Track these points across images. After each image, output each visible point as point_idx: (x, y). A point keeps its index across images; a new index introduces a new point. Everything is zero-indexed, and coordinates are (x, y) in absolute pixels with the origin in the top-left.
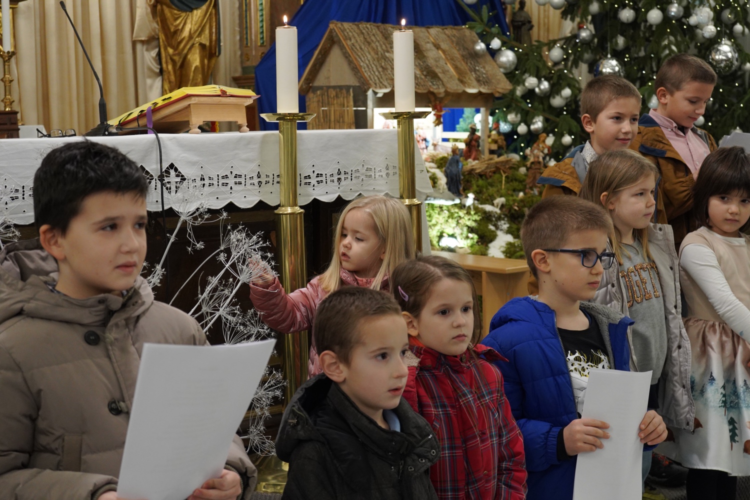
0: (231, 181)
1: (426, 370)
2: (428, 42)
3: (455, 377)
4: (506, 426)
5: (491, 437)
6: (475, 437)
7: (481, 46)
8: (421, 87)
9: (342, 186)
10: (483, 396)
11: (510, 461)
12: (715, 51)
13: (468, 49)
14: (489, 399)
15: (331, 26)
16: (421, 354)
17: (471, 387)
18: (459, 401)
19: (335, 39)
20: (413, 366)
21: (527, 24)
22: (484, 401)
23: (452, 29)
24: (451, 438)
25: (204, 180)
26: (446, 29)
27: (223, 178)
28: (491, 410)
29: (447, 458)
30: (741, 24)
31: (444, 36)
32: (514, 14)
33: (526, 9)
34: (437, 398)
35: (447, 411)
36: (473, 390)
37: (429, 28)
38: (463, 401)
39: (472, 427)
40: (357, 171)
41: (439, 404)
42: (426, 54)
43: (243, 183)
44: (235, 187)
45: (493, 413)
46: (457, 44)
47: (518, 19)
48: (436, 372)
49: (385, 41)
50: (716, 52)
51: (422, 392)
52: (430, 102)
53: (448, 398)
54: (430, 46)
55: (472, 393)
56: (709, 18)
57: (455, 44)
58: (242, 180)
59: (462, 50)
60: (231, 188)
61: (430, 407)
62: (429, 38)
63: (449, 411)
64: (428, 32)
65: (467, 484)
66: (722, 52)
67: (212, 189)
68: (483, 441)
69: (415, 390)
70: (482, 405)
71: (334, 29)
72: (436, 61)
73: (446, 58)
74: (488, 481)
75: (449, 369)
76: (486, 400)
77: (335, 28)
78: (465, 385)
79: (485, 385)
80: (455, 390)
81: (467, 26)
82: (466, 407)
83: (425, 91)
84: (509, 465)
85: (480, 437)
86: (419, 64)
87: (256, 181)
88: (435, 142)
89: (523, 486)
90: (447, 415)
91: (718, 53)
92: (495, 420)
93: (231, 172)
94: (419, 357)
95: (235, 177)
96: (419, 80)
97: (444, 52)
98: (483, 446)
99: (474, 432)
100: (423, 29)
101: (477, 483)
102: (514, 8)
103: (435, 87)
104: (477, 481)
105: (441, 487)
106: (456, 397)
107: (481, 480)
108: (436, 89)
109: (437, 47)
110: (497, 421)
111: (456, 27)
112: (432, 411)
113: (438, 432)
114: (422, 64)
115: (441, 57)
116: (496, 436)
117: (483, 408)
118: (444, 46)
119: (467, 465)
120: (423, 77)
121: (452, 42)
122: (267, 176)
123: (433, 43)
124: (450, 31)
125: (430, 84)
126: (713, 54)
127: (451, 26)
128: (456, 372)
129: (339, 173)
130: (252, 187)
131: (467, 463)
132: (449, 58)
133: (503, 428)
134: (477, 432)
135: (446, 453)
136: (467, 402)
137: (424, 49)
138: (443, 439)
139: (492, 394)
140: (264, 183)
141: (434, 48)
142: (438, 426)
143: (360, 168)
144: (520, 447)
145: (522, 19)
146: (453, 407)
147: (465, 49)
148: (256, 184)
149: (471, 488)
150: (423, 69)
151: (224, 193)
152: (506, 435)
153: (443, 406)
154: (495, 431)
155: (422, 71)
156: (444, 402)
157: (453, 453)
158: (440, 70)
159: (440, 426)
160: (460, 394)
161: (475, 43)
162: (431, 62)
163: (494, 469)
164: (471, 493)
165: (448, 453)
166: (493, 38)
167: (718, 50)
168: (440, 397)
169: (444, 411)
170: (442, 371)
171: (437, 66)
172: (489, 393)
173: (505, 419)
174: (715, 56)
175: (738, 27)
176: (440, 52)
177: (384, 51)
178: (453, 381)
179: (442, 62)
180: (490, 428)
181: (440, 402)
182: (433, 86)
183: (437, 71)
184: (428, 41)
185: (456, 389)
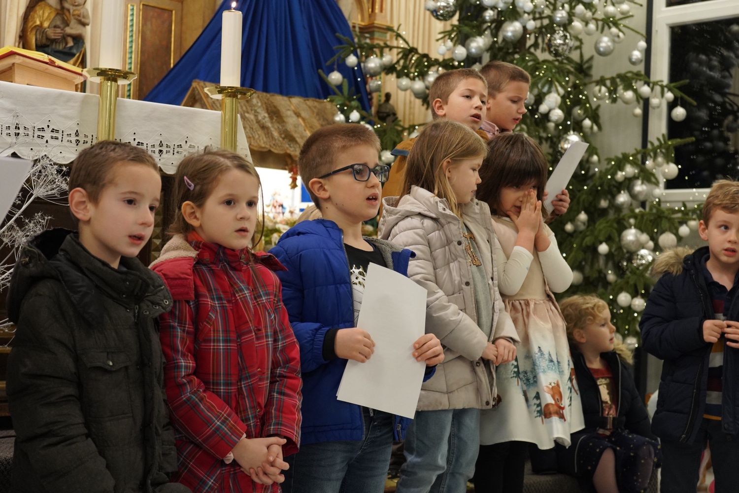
0: (48, 135)
1: (205, 265)
2: (289, 110)
3: (232, 274)
4: (282, 330)
5: (267, 337)
6: (250, 332)
7: (340, 117)
8: (278, 147)
9: (163, 158)
10: (260, 296)
11: (284, 368)
12: (564, 140)
13: (327, 120)
14: (266, 299)
15: (194, 84)
16: (199, 248)
17: (249, 284)
18: (235, 295)
19: (197, 97)
20: (191, 257)
21: (392, 116)
22: (260, 301)
23: (313, 101)
24: (225, 331)
25: (19, 129)
26: (308, 100)
27: (39, 129)
28: (268, 311)
29: (222, 351)
30: (590, 119)
31: (305, 106)
32: (380, 106)
33: (391, 102)
34: (213, 291)
35: (223, 303)
36: (250, 287)
37: (291, 97)
38: (239, 296)
39: (248, 322)
40: (180, 146)
41: (215, 296)
42: (285, 119)
43: (60, 138)
44: (51, 141)
45: (269, 314)
46: (318, 114)
47: (383, 110)
48: (214, 267)
49: (247, 104)
50: (565, 142)
51: (199, 283)
52: (287, 165)
53: (225, 292)
54: (289, 113)
55: (249, 289)
56: (556, 103)
57: (315, 115)
58: (59, 135)
59: (322, 120)
60: (47, 142)
61: (207, 298)
62: (290, 106)
63: (225, 303)
64: (290, 101)
65: (240, 380)
66: (570, 142)
67: (28, 139)
68: (258, 339)
69: (192, 278)
70: (258, 304)
71: (196, 87)
72: (295, 126)
73: (306, 126)
74: (261, 380)
75: (227, 266)
76: (263, 300)
77: (198, 87)
78: (243, 282)
79: (263, 286)
80: (232, 286)
81: (328, 100)
82: (242, 301)
83: (281, 152)
84: (284, 371)
85: (255, 334)
86: (278, 127)
87: (73, 138)
88: (292, 210)
89: (298, 394)
90: (223, 307)
91: (567, 142)
92: (271, 321)
93: (48, 126)
94: (197, 250)
95: (52, 131)
96: (277, 141)
97: (304, 120)
98: (259, 343)
99: (250, 327)
100: (285, 98)
101: (250, 379)
102: (380, 101)
103: (292, 149)
104: (251, 377)
105: (213, 380)
106: (232, 292)
107: (254, 375)
108: (293, 151)
109: (298, 115)
110: (273, 322)
111: (318, 100)
112: (208, 301)
113: (213, 323)
114: (280, 127)
115: (301, 124)
116: (271, 337)
117: (260, 307)
118: (303, 114)
119: (241, 361)
120: (281, 139)
121: (313, 112)
122: (86, 136)
123: (294, 111)
124: (311, 102)
125: (287, 146)
126: (562, 143)
127: (314, 99)
128: (234, 269)
129: (161, 145)
130: (69, 144)
131: (241, 358)
132: (308, 126)
133: (279, 333)
134: (252, 327)
135: (220, 346)
136: (244, 297)
137: (284, 115)
138: (218, 331)
139: (269, 295)
140: (82, 142)
141: (294, 115)
142: (214, 317)
143: (183, 144)
144: (296, 353)
145: (387, 111)
146: (229, 302)
147: (325, 119)
148: (74, 142)
149: (244, 384)
150: (282, 132)
151: (39, 145)
152: (282, 340)
153: (220, 299)
154: (271, 332)
155: (280, 134)
156: (220, 294)
157: (227, 346)
158: (299, 136)
159: (216, 317)
160: (237, 289)
161: (334, 115)
162: (290, 127)
163: (268, 369)
164: (244, 389)
165: (223, 346)
166: (352, 111)
167: (567, 140)
168: (216, 290)
169: (221, 304)
170: (220, 267)
171: (296, 131)
172: (266, 294)
173: (281, 324)
174: (564, 145)
175: (587, 122)
176: (300, 120)
177: (244, 112)
178: (230, 278)
179: (301, 129)
180: (266, 328)
181: (216, 295)
182: (290, 148)
183: (296, 135)
184: (289, 108)
185: (232, 284)
